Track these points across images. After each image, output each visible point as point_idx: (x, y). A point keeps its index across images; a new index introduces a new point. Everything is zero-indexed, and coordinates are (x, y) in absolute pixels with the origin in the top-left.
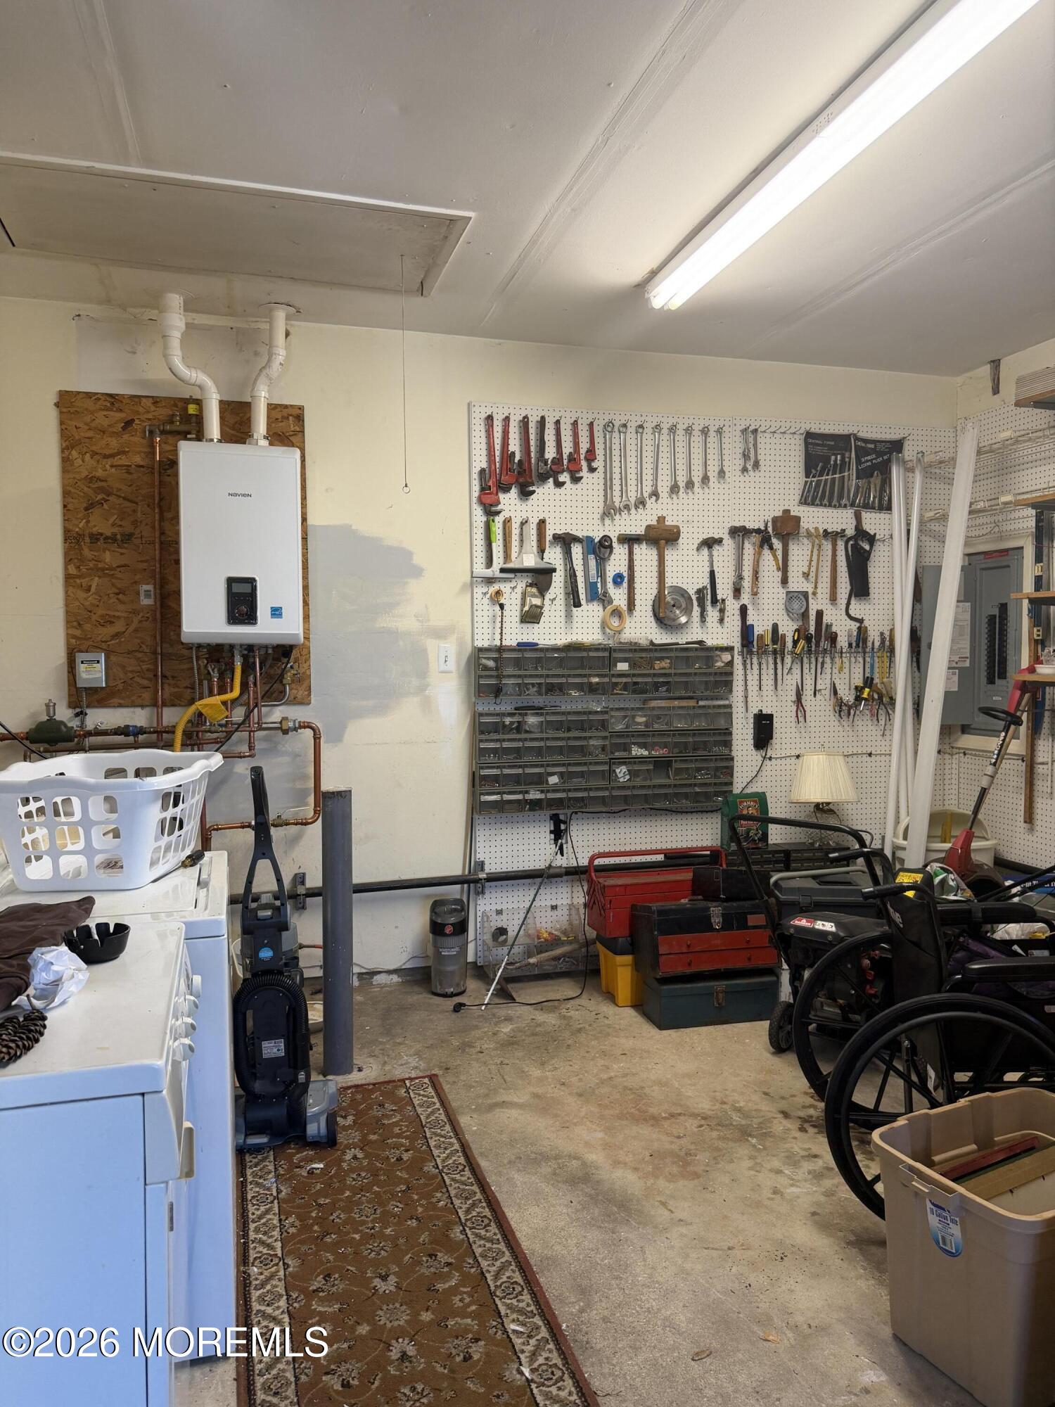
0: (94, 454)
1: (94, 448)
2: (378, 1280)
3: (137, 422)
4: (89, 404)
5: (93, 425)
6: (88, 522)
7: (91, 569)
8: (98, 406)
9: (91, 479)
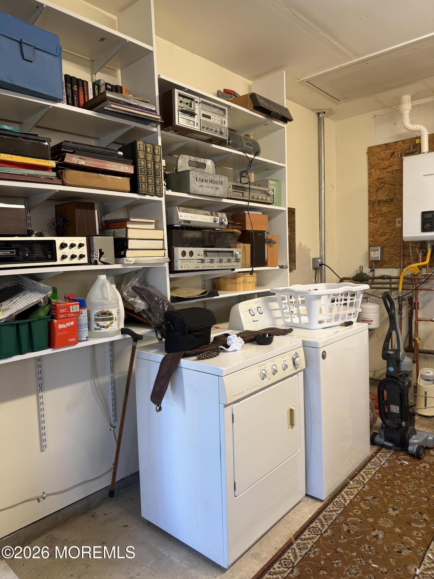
0: (380, 169)
1: (380, 167)
2: (392, 509)
3: (396, 152)
4: (378, 150)
5: (380, 157)
6: (377, 196)
7: (378, 214)
8: (381, 150)
9: (378, 179)
